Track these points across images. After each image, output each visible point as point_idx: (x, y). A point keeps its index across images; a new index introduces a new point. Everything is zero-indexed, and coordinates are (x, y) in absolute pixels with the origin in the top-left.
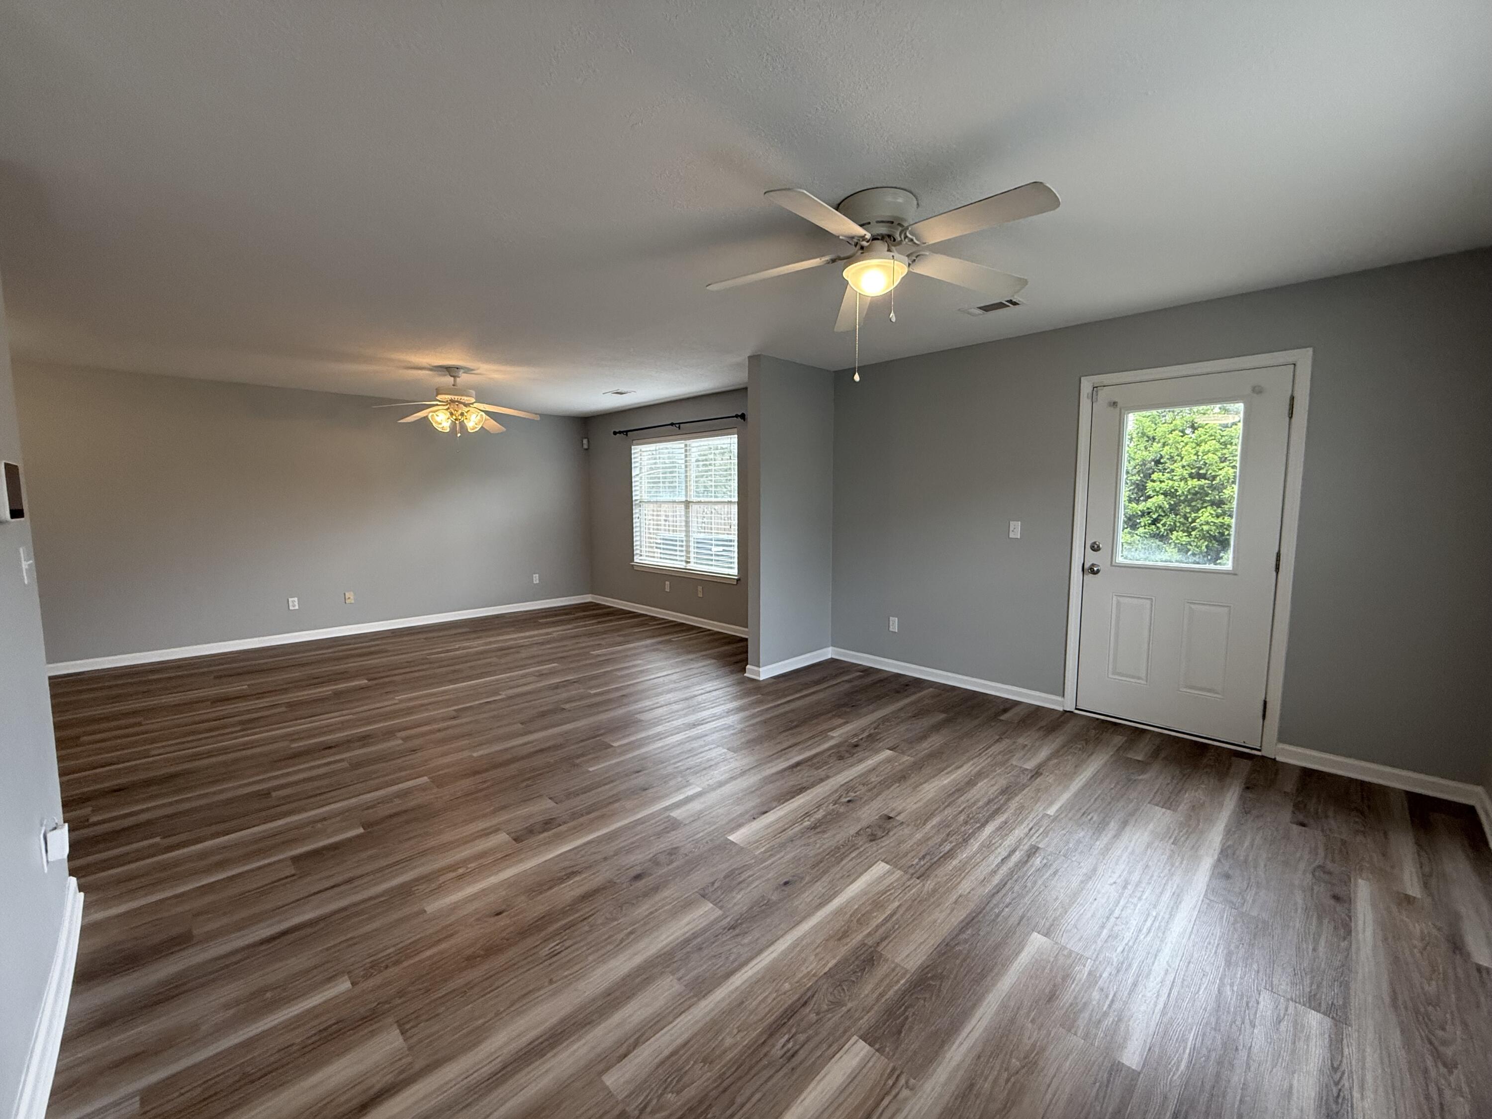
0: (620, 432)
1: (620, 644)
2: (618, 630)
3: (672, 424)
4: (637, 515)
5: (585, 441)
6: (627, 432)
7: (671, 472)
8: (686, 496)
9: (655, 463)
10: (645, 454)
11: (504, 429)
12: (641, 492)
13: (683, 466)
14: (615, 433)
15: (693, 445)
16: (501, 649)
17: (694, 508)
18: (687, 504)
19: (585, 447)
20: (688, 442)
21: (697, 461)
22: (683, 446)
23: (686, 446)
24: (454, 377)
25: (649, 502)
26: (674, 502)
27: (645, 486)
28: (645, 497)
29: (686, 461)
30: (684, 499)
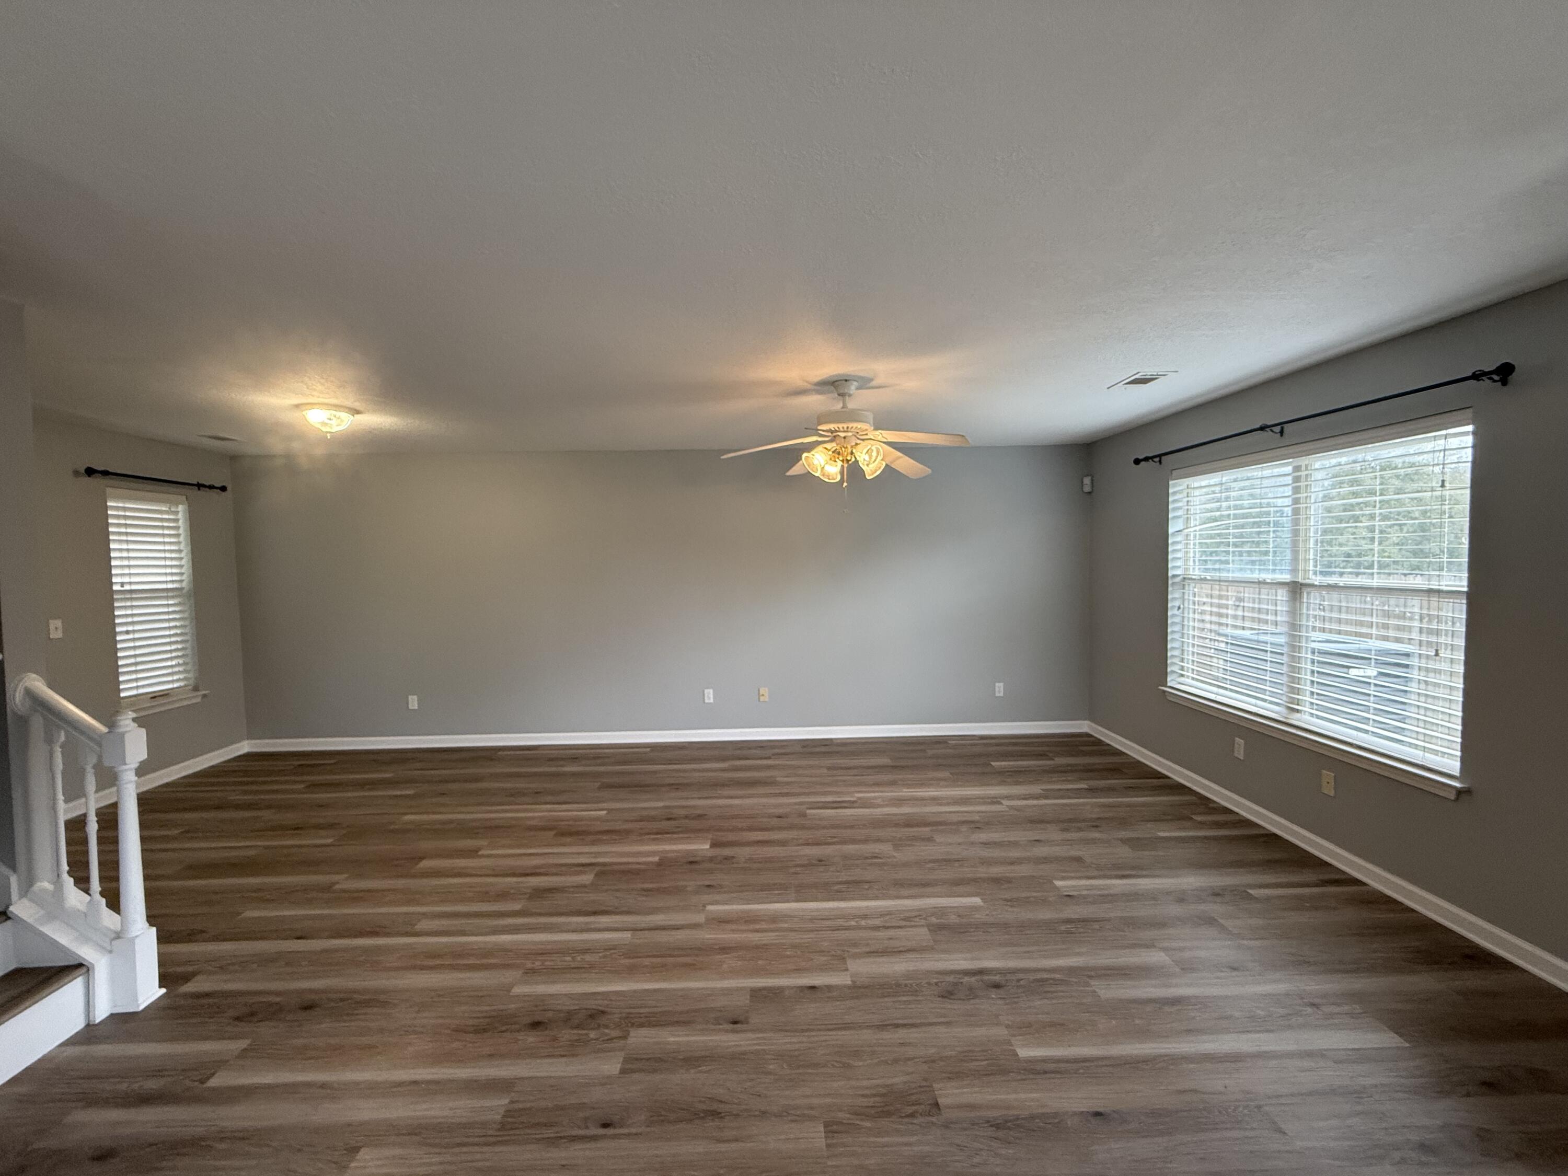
0: (1146, 459)
1: (1121, 870)
2: (1123, 823)
3: (1262, 428)
4: (1177, 604)
5: (1087, 481)
6: (1160, 456)
7: (1258, 524)
8: (1294, 571)
9: (1218, 509)
10: (1197, 492)
11: (929, 471)
12: (1186, 560)
13: (1288, 511)
14: (1137, 462)
15: (1317, 465)
16: (909, 822)
17: (1311, 600)
18: (1296, 589)
19: (1087, 489)
20: (1303, 461)
21: (1327, 498)
22: (1289, 469)
23: (1297, 469)
24: (842, 395)
25: (1203, 580)
26: (1264, 583)
27: (1194, 551)
28: (1196, 572)
29: (1296, 501)
30: (1287, 577)
